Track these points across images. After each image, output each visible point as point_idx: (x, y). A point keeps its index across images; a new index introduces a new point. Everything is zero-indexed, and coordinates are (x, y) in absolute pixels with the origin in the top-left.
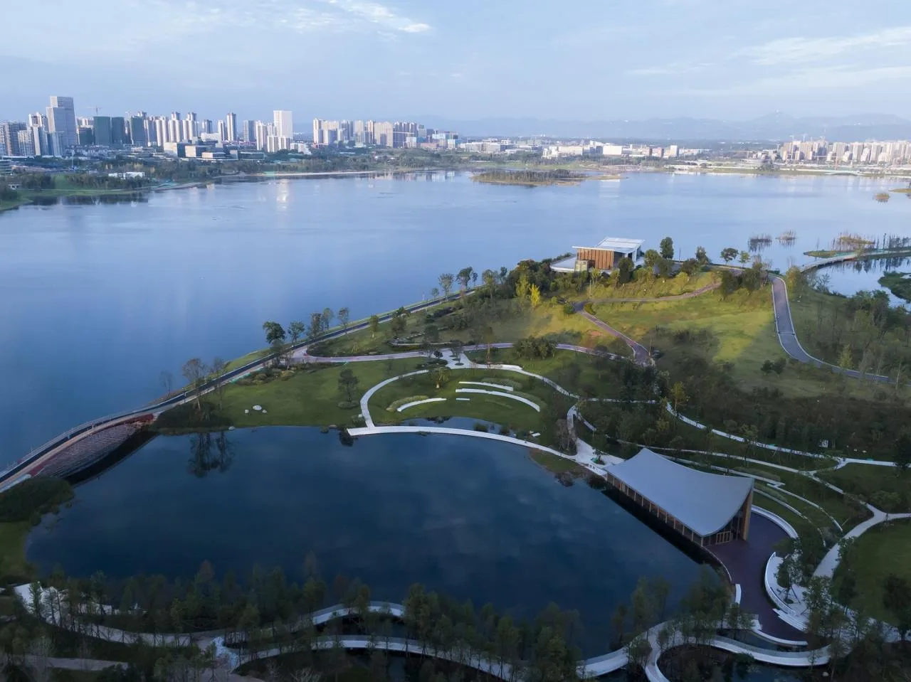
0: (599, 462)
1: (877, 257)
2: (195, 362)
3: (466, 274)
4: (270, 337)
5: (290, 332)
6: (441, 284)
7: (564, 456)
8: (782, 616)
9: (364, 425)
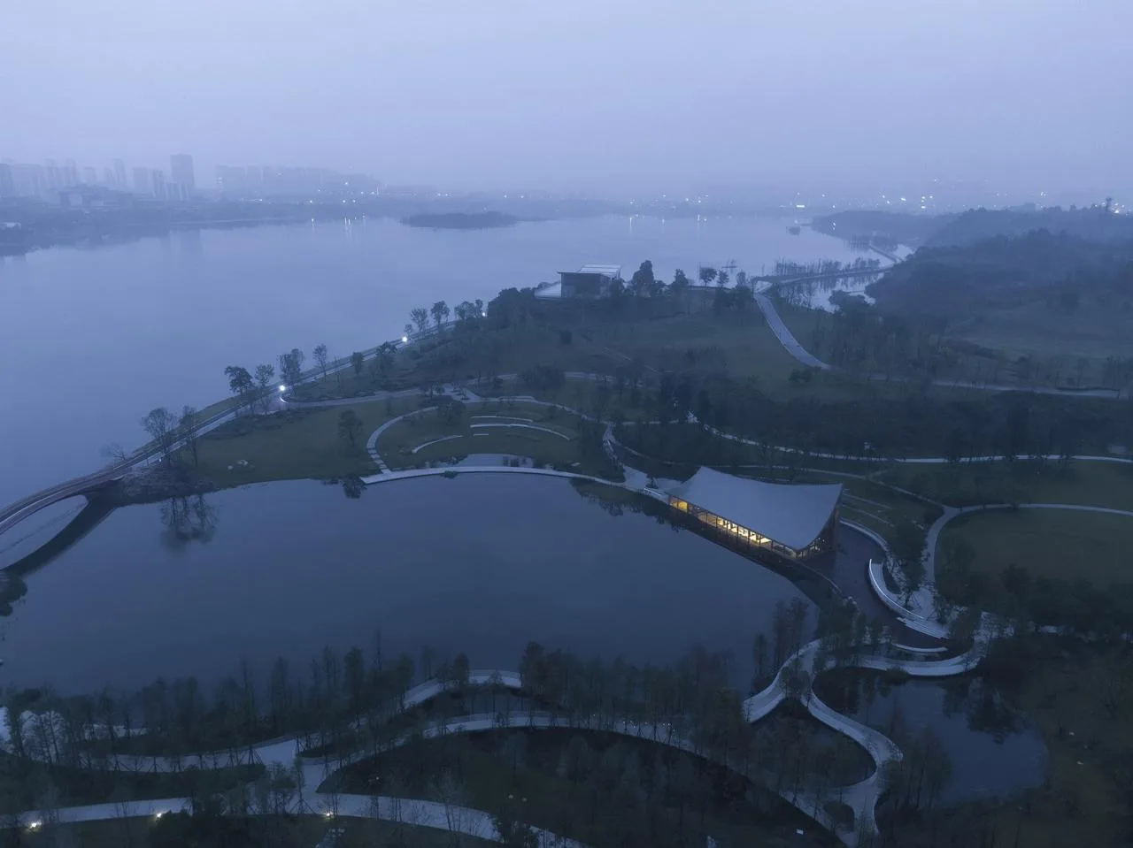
0: (652, 486)
1: (817, 280)
2: (159, 413)
3: (439, 309)
4: (234, 384)
5: (256, 378)
6: (414, 320)
7: (614, 484)
8: (909, 624)
9: (379, 472)
